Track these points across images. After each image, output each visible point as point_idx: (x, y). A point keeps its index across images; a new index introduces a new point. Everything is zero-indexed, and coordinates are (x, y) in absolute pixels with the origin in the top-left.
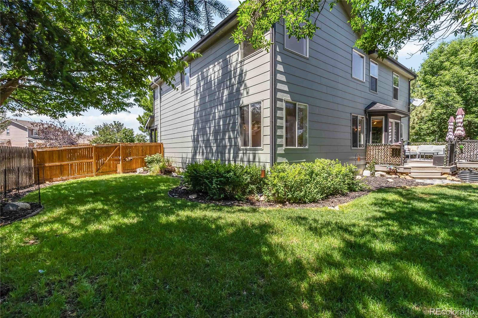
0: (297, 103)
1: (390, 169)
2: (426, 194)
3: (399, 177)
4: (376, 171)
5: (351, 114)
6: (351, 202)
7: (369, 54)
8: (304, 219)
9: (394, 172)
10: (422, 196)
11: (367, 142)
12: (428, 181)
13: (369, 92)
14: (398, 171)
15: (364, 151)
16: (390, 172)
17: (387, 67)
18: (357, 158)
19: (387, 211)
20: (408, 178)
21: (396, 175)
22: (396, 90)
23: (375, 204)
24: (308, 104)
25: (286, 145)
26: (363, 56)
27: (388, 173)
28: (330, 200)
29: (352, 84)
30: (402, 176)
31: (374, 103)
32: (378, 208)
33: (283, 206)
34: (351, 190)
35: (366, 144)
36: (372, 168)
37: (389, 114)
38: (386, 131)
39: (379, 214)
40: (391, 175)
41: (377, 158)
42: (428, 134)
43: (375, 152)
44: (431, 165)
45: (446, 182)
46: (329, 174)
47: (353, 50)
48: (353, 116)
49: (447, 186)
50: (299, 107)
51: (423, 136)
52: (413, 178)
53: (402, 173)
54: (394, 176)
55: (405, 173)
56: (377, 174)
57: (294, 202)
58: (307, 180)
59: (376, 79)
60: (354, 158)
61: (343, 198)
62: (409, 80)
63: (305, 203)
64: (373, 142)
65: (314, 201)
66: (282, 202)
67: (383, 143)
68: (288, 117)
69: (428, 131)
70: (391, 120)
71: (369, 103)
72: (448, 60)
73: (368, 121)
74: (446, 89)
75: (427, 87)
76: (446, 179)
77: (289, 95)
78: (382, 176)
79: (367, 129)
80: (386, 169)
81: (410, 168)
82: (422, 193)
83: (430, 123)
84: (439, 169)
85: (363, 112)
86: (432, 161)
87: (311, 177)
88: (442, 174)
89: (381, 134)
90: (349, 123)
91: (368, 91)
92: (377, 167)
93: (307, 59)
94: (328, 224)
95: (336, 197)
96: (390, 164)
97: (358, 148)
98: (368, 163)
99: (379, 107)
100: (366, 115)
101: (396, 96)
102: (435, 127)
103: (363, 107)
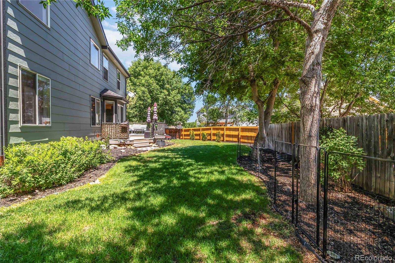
0: (37, 74)
1: (121, 142)
2: (150, 157)
3: (127, 148)
4: (110, 145)
5: (90, 95)
6: (107, 174)
7: (102, 48)
8: (76, 202)
9: (124, 144)
10: (148, 159)
11: (102, 121)
12: (144, 149)
13: (102, 80)
14: (126, 143)
15: (100, 129)
16: (121, 144)
17: (114, 64)
18: (96, 134)
19: (138, 174)
20: (132, 147)
21: (125, 146)
22: (119, 83)
23: (128, 171)
24: (50, 78)
25: (24, 122)
26: (99, 48)
27: (119, 145)
28: (86, 176)
29: (90, 69)
30: (129, 147)
31: (106, 90)
32: (132, 174)
33: (34, 197)
34: (102, 163)
35: (101, 123)
36: (107, 142)
37: (118, 100)
38: (116, 113)
39: (136, 179)
40: (121, 147)
41: (110, 134)
42: (133, 117)
43: (108, 129)
44: (143, 138)
45: (153, 148)
46: (83, 151)
47: (91, 39)
48: (92, 98)
49: (154, 151)
50: (40, 79)
51: (131, 118)
52: (136, 147)
53: (128, 145)
54: (123, 147)
55: (130, 144)
56: (111, 147)
57: (46, 189)
58: (61, 160)
59: (107, 71)
60: (93, 134)
61: (96, 172)
62: (126, 78)
63: (61, 185)
64: (107, 121)
65: (71, 181)
66: (31, 192)
67: (114, 122)
68: (25, 89)
69: (134, 115)
70: (119, 105)
71: (103, 89)
72: (143, 70)
73: (103, 104)
74: (143, 88)
75: (132, 84)
76: (151, 146)
77: (26, 63)
78: (115, 148)
79: (102, 110)
80: (117, 143)
81: (133, 141)
82: (148, 157)
83: (134, 109)
84: (148, 140)
85: (99, 96)
86: (144, 135)
87: (65, 157)
88: (150, 143)
89: (113, 115)
90: (89, 104)
91: (102, 78)
92: (111, 142)
93: (49, 29)
94: (105, 199)
95: (90, 172)
96: (120, 139)
97: (96, 126)
98: (104, 138)
99: (110, 93)
100: (101, 99)
101: (119, 88)
102: (137, 112)
103: (99, 92)
